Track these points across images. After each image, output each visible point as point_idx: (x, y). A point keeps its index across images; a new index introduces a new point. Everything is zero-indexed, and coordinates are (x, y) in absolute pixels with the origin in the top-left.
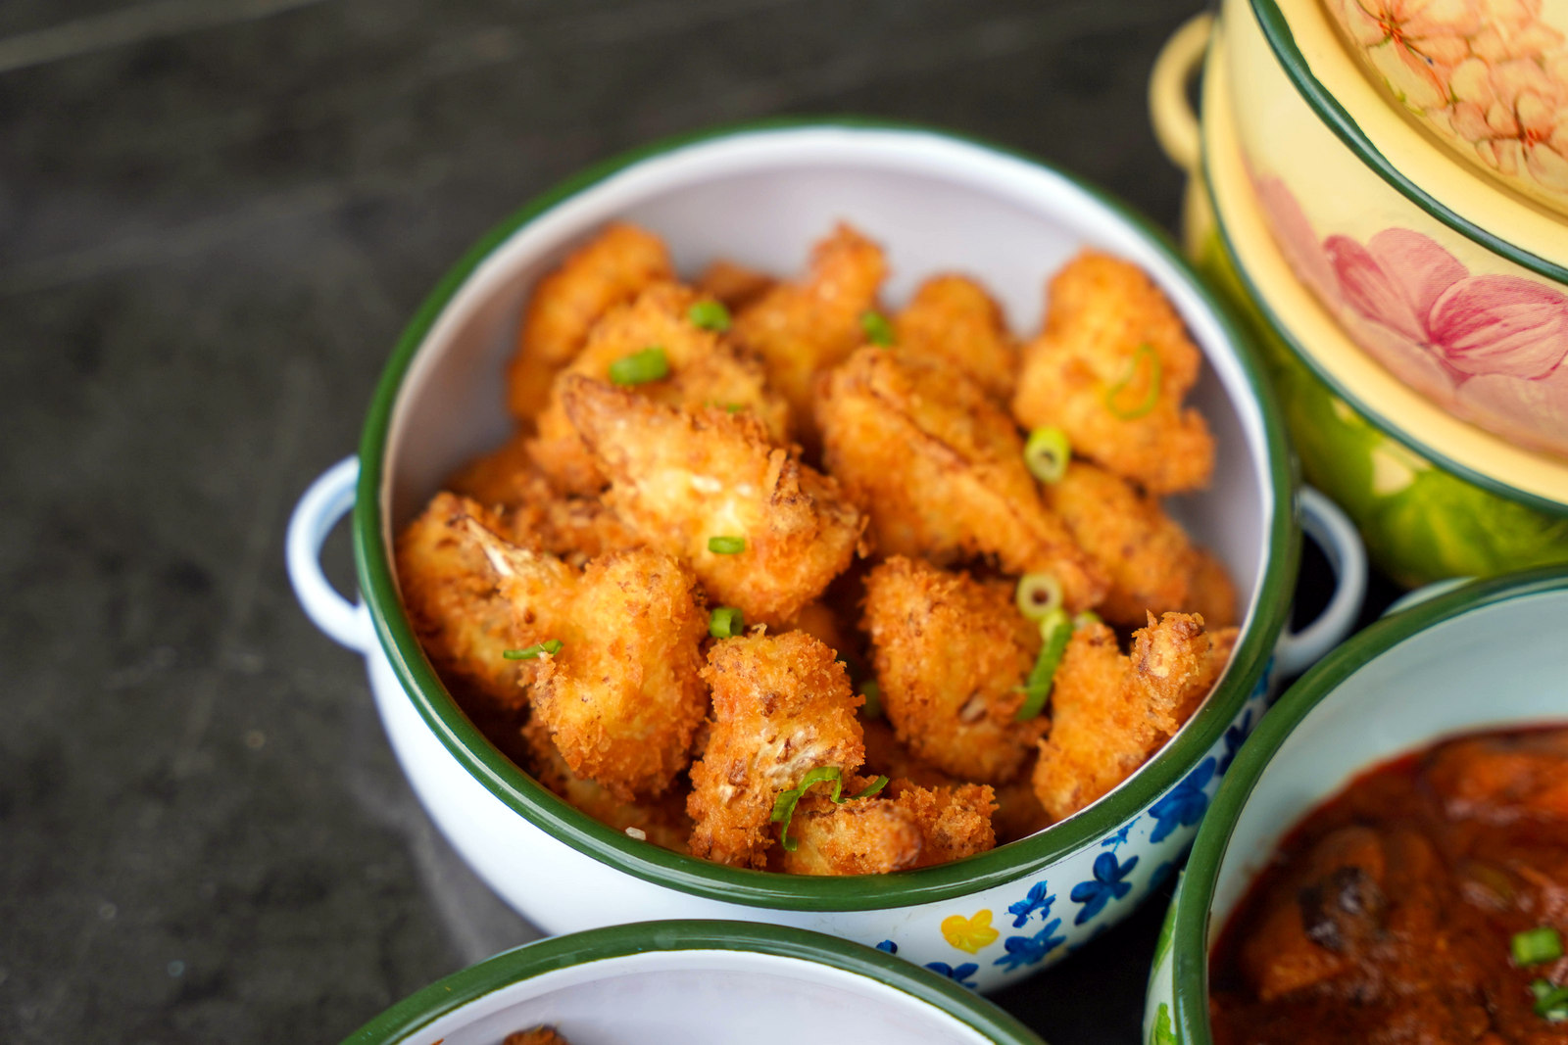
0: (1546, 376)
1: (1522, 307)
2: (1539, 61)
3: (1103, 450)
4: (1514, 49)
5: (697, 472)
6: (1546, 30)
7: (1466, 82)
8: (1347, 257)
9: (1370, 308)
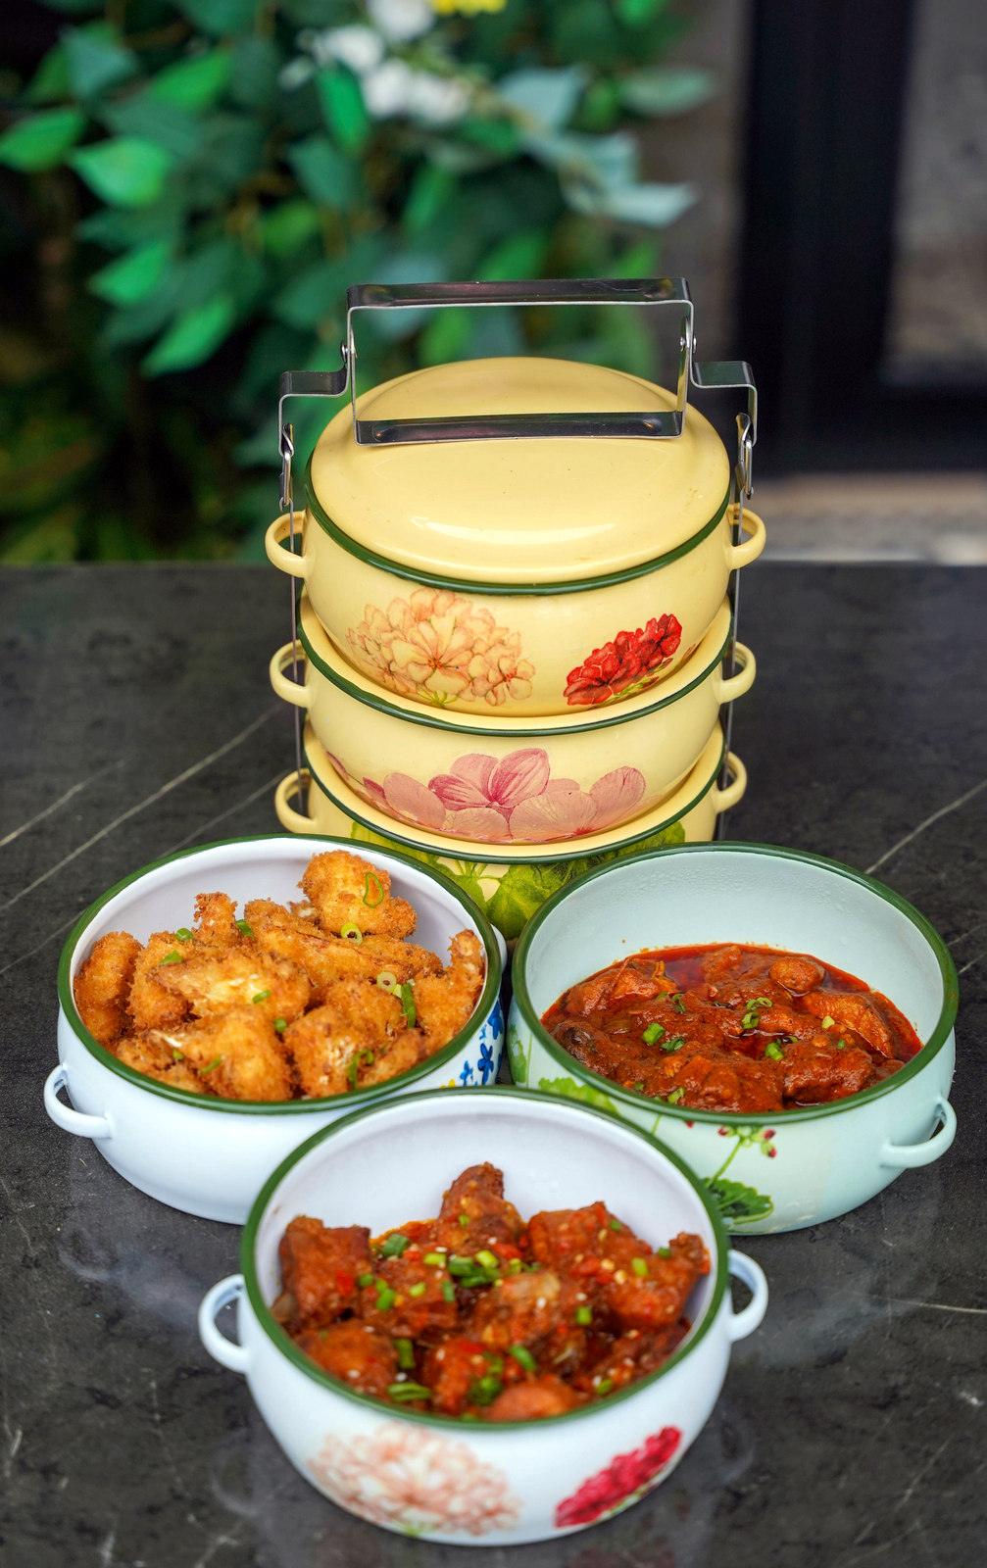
0: (545, 788)
1: (524, 763)
2: (502, 643)
4: (491, 643)
5: (231, 978)
6: (501, 629)
7: (476, 668)
8: (441, 787)
9: (460, 803)
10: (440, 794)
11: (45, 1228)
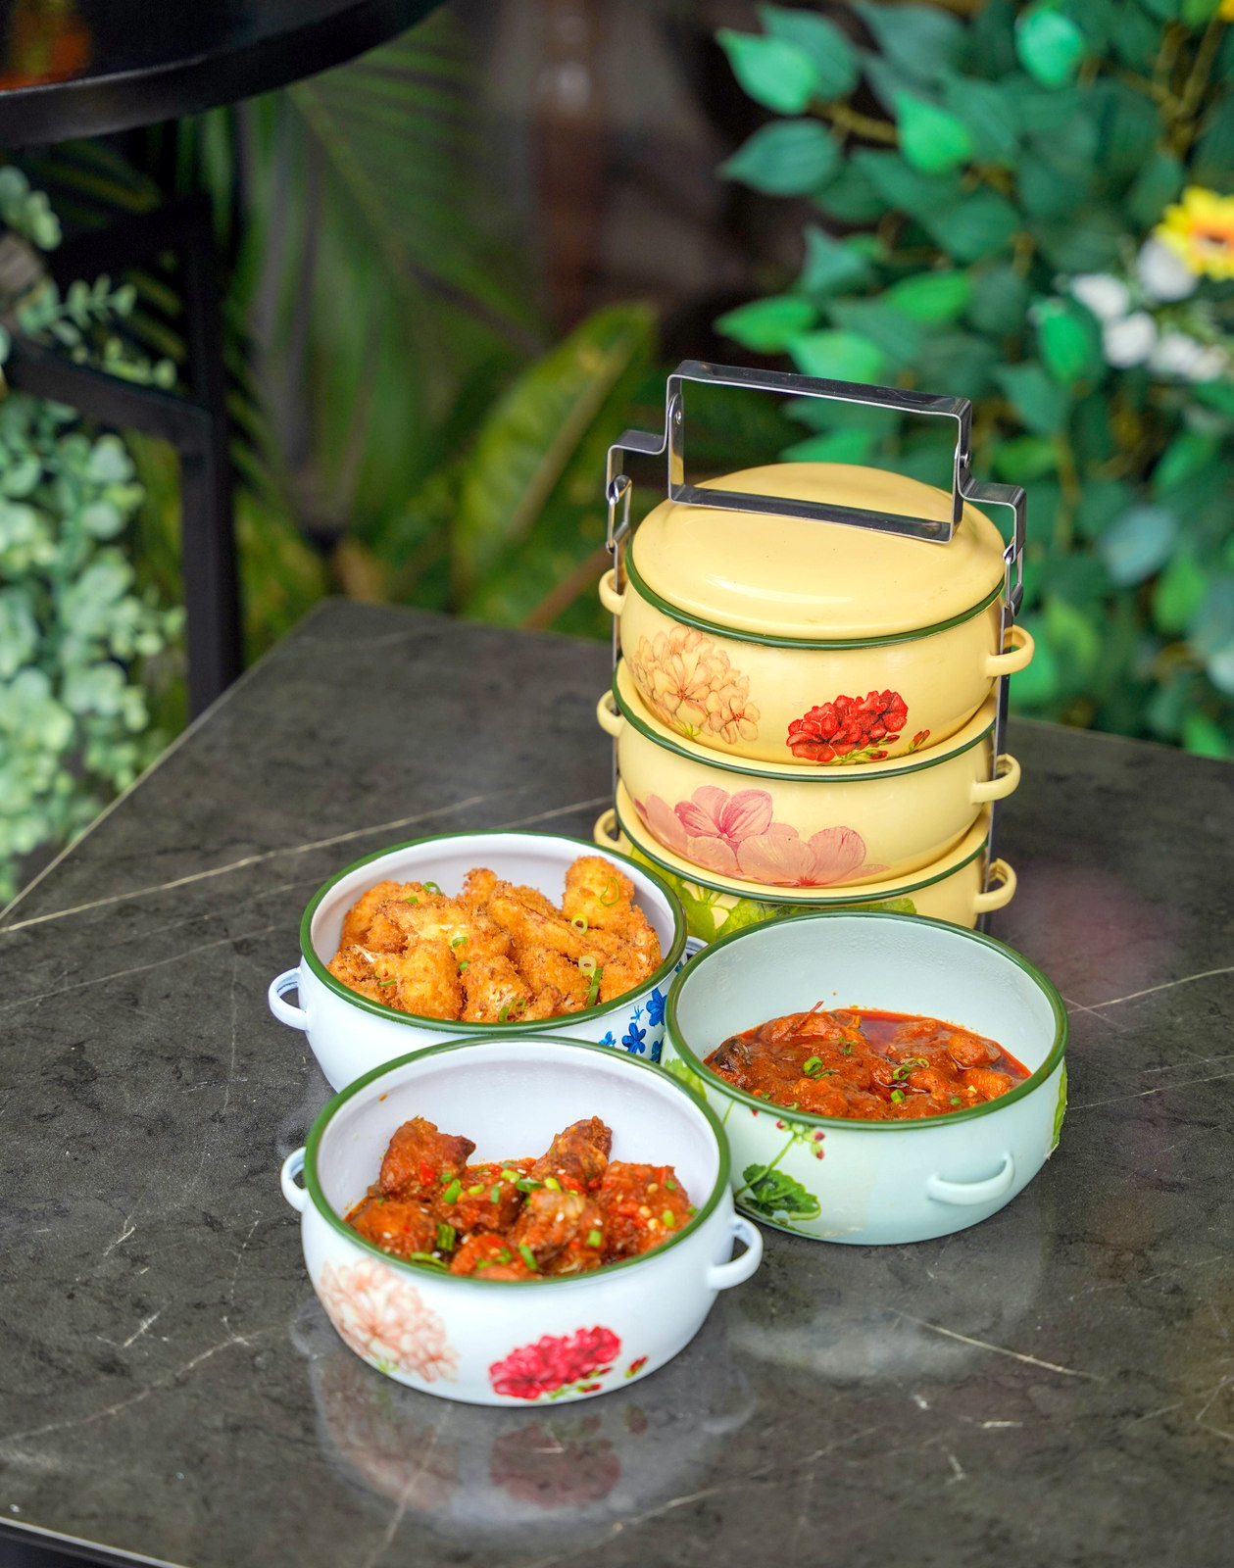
0: (767, 830)
1: (751, 802)
2: (734, 684)
3: (601, 921)
4: (725, 683)
5: (443, 923)
6: (734, 671)
7: (712, 704)
8: (684, 811)
9: (697, 830)
10: (682, 819)
11: (245, 1097)
